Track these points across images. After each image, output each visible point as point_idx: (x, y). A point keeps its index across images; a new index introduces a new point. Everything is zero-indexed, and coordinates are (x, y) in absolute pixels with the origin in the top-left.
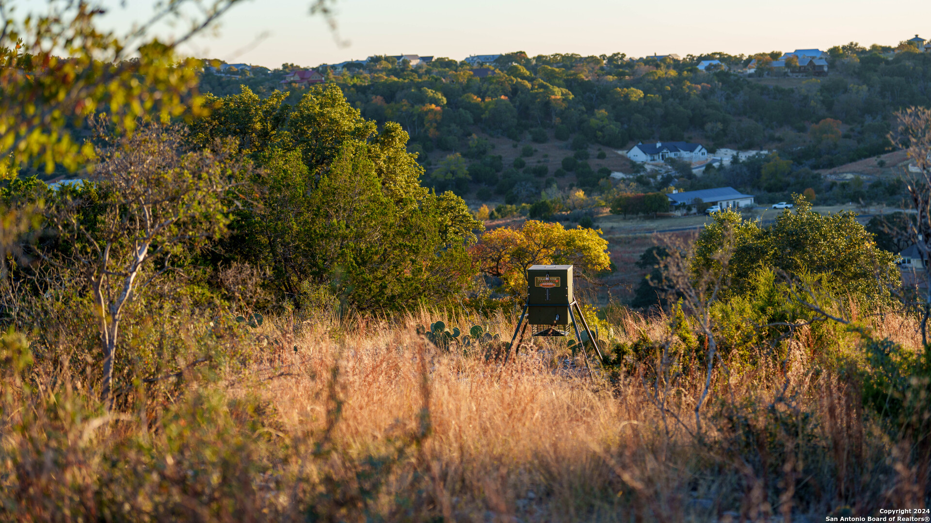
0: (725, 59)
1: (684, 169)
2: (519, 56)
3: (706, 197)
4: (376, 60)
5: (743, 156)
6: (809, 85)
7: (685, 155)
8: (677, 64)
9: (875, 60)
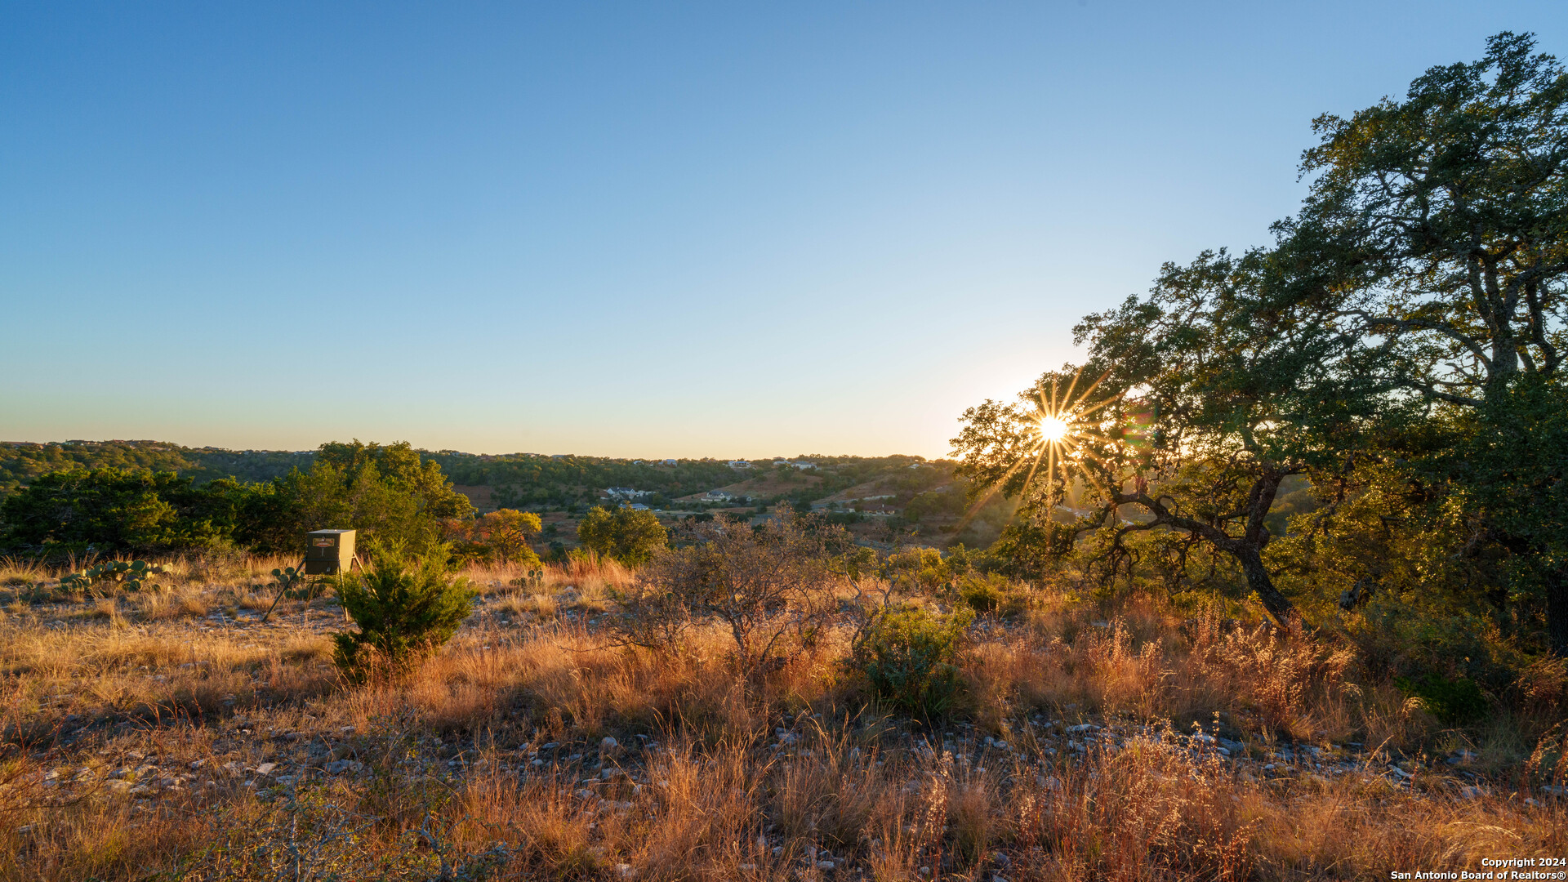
0: (643, 461)
1: (626, 497)
2: (572, 456)
5: (647, 493)
6: (670, 471)
7: (627, 492)
8: (627, 462)
9: (691, 465)
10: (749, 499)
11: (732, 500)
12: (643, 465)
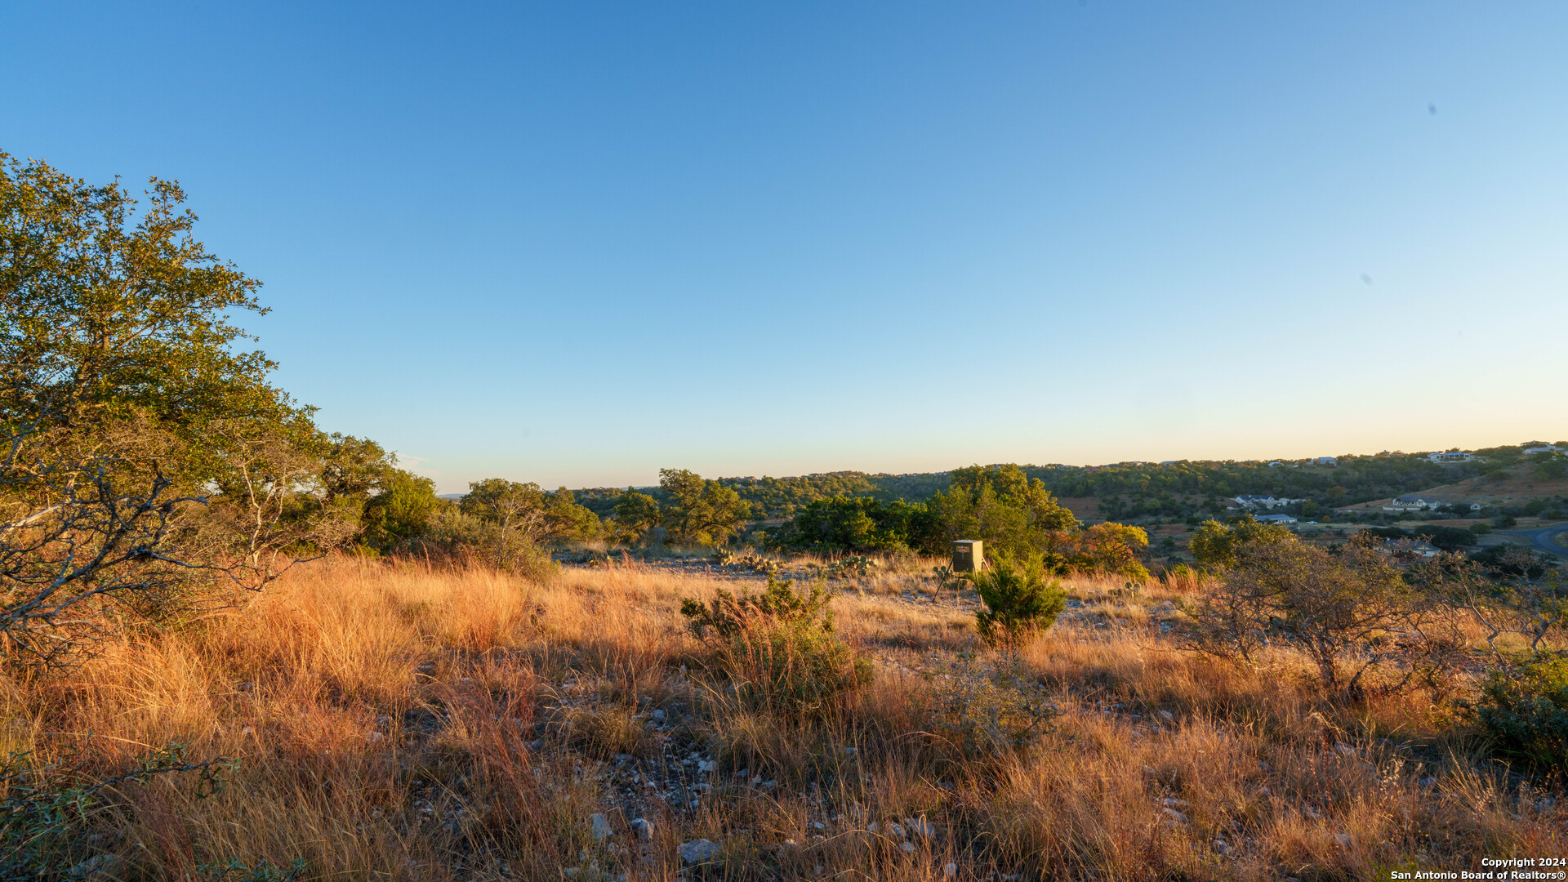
0: (1282, 461)
1: (1263, 507)
2: (1185, 462)
3: (1272, 518)
4: (1123, 463)
5: (1293, 501)
6: (1328, 473)
7: (1263, 501)
8: (1259, 464)
9: (1362, 461)
10: (1476, 506)
11: (1442, 509)
12: (1283, 467)
